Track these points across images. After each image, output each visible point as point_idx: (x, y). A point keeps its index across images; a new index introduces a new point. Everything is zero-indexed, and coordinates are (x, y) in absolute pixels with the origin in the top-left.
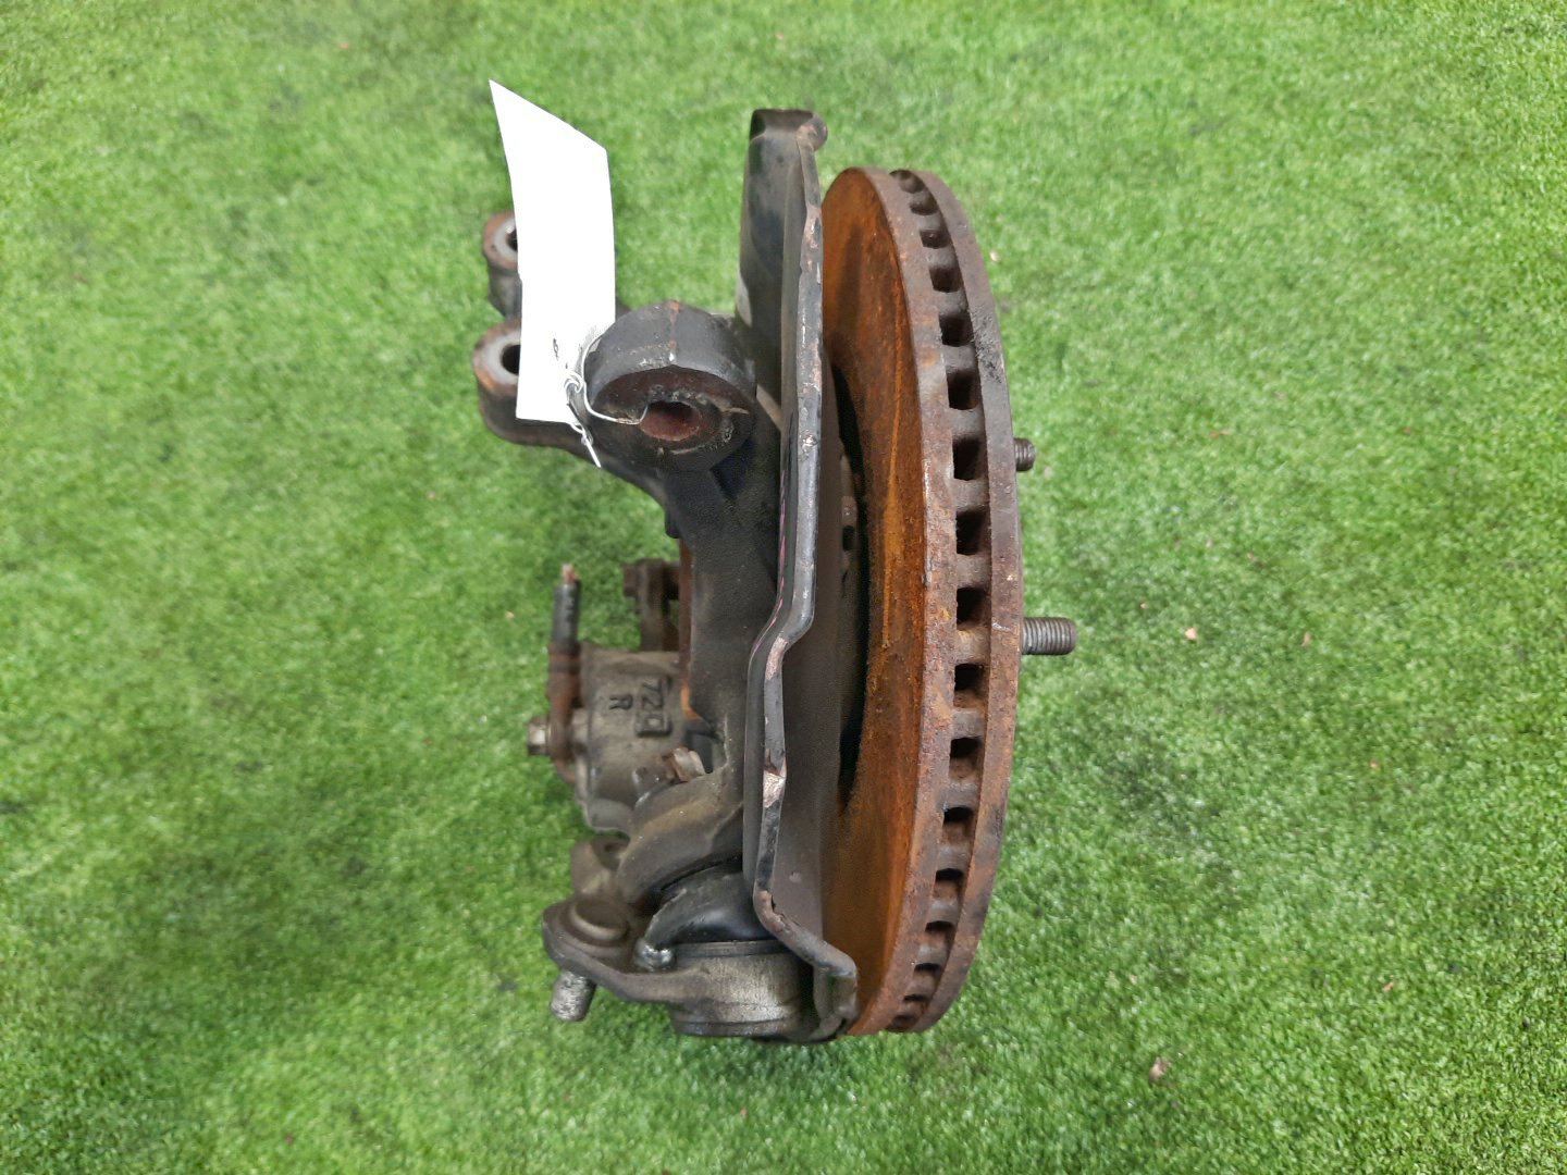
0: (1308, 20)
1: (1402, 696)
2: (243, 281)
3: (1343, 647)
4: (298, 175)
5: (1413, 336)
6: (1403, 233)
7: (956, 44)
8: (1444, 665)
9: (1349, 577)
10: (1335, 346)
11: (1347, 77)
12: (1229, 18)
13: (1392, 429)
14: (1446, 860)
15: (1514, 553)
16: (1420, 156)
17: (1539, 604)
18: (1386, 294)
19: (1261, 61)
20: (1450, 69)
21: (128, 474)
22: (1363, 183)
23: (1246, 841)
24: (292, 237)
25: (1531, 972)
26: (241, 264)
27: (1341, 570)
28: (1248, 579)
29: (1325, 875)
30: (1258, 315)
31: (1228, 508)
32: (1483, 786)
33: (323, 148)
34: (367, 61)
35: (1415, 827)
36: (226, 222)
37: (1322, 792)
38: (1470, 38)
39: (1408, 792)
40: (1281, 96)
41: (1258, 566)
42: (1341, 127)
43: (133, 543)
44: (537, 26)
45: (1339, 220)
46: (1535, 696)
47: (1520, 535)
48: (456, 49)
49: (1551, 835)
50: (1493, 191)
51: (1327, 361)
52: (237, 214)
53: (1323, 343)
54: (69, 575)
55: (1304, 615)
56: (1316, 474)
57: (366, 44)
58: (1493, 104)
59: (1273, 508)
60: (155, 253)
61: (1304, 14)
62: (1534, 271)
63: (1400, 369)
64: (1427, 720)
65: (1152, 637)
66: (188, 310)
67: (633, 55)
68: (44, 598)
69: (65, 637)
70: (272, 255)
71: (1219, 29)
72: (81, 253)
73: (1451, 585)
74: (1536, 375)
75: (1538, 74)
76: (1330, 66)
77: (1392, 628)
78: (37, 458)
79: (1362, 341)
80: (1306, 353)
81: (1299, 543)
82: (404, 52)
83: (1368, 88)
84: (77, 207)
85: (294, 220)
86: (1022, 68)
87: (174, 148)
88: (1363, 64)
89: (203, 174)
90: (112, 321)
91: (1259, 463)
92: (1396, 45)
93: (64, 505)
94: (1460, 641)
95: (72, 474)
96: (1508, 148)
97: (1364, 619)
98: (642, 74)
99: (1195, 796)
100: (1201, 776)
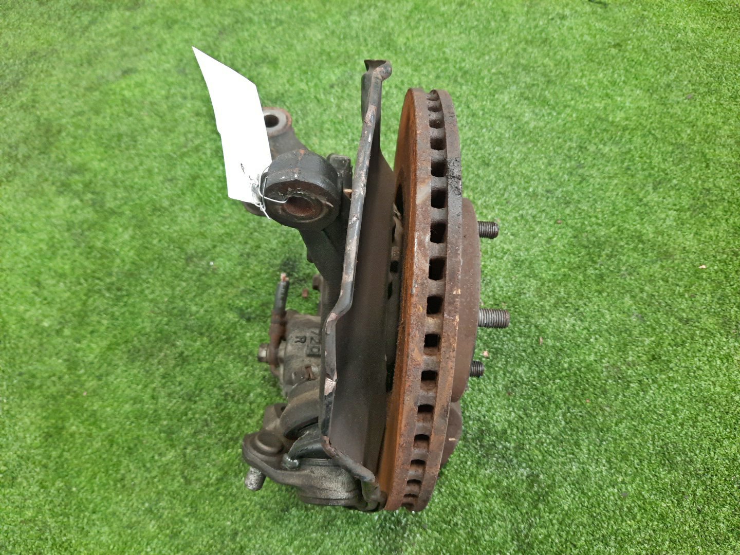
0: (463, 35)
1: (592, 358)
3: (560, 339)
5: (549, 174)
6: (532, 125)
7: (303, 86)
8: (607, 335)
9: (553, 301)
10: (516, 189)
11: (487, 58)
12: (427, 43)
13: (552, 223)
14: (636, 437)
15: (624, 268)
16: (529, 87)
17: (642, 291)
18: (532, 157)
19: (447, 60)
20: (531, 42)
22: (507, 106)
23: (540, 458)
25: (692, 482)
27: (548, 299)
29: (583, 463)
30: (476, 182)
31: (487, 284)
32: (641, 394)
34: (9, 167)
35: (616, 425)
37: (567, 423)
38: (536, 26)
39: (608, 409)
40: (460, 74)
42: (491, 82)
44: (93, 127)
45: (501, 127)
46: (653, 339)
47: (624, 258)
48: (54, 149)
49: (682, 408)
50: (566, 95)
51: (514, 196)
53: (510, 188)
55: (536, 327)
56: (523, 254)
57: (6, 158)
58: (555, 54)
59: (508, 278)
61: (460, 33)
62: (594, 128)
63: (548, 191)
64: (607, 368)
67: (145, 130)
71: (423, 49)
73: (600, 293)
74: (610, 178)
75: (570, 36)
76: (478, 54)
77: (579, 322)
79: (527, 182)
80: (503, 195)
81: (525, 291)
82: (28, 157)
83: (498, 60)
86: (337, 90)
88: (492, 50)
91: (495, 256)
92: (505, 37)
94: (612, 320)
96: (567, 73)
97: (565, 321)
98: (152, 139)
99: (509, 442)
100: (509, 432)
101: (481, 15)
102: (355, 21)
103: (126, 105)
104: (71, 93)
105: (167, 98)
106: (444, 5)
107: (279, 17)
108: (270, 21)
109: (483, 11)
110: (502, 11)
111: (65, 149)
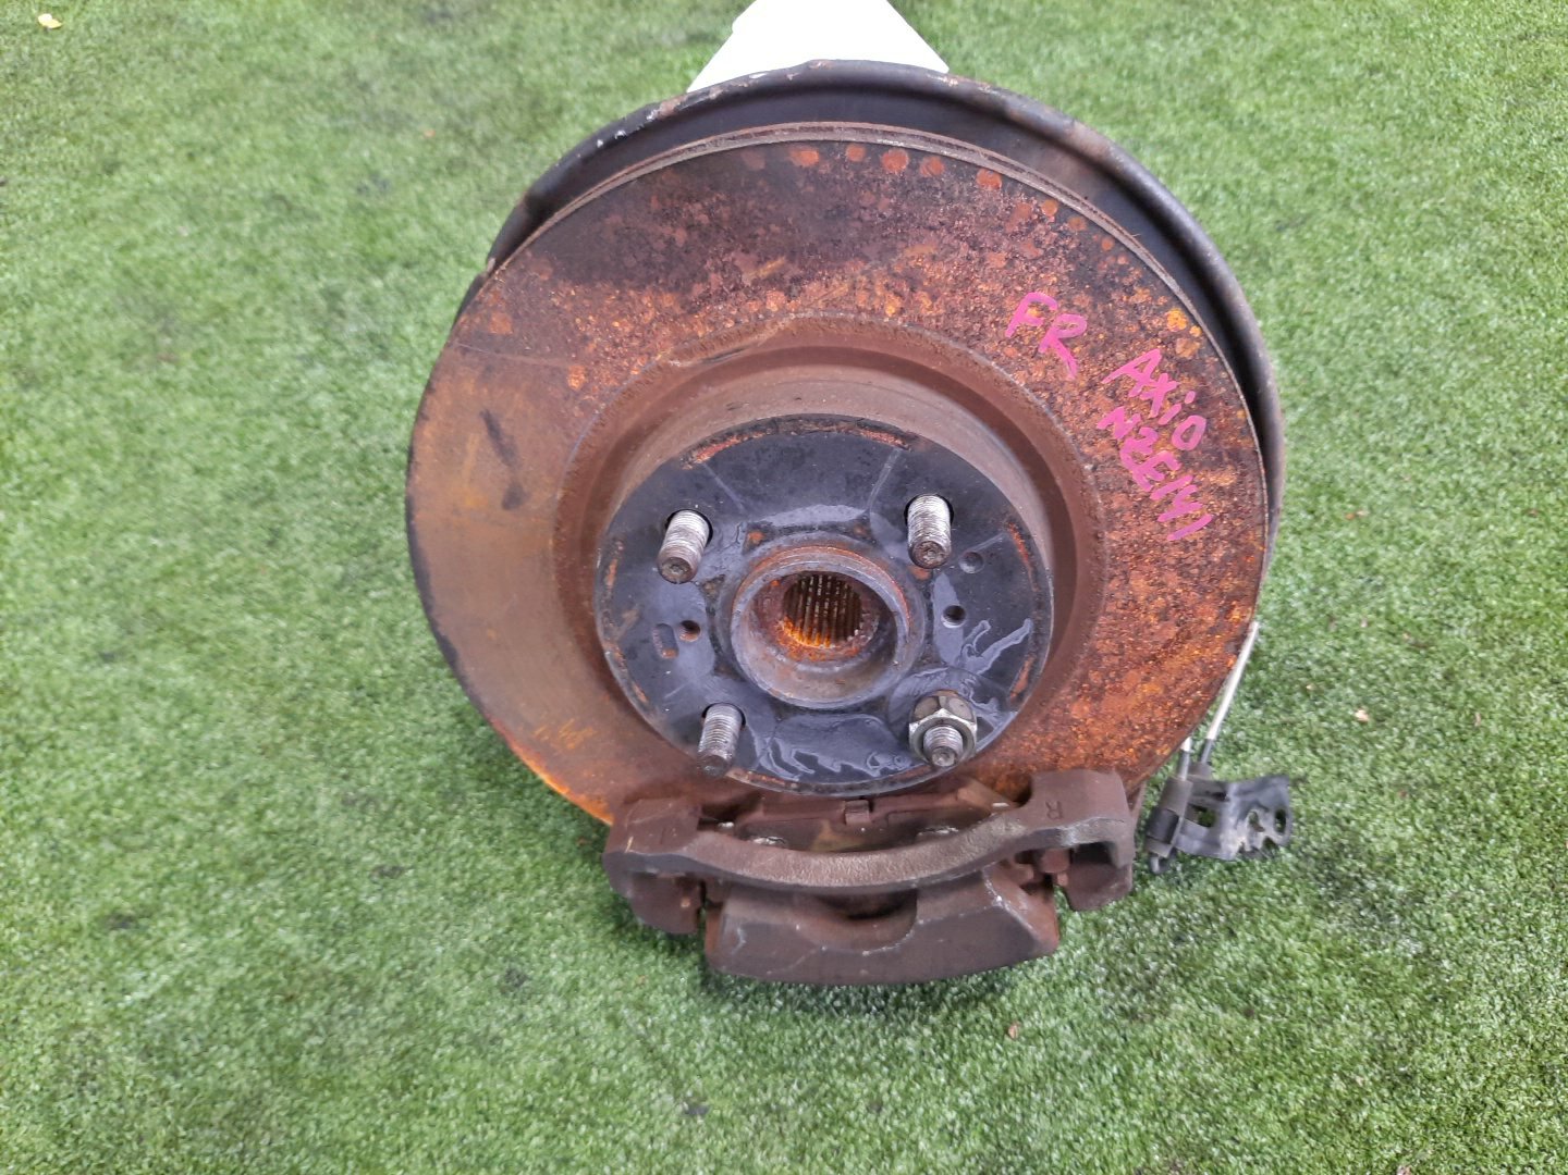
0: (1370, 127)
2: (345, 361)
3: (1514, 726)
4: (392, 259)
5: (1519, 421)
6: (1494, 323)
9: (1506, 656)
10: (1449, 433)
11: (1415, 179)
12: (1296, 123)
13: (1517, 510)
16: (1497, 253)
18: (1488, 382)
19: (1332, 164)
20: (1510, 173)
21: (233, 559)
22: (1447, 277)
23: (1453, 928)
24: (391, 318)
26: (341, 345)
27: (1498, 650)
28: (1406, 660)
30: (1369, 401)
31: (1377, 588)
33: (416, 232)
34: (453, 150)
36: (322, 304)
37: (1522, 876)
38: (1523, 146)
40: (1356, 196)
41: (1415, 647)
42: (1418, 224)
43: (243, 632)
45: (1431, 310)
48: (544, 139)
51: (1443, 446)
52: (332, 295)
53: (1436, 427)
54: (174, 666)
55: (1469, 694)
56: (1455, 555)
57: (450, 133)
59: (1420, 589)
60: (246, 334)
61: (1366, 121)
63: (1514, 453)
65: (1322, 719)
66: (286, 391)
68: (147, 691)
69: (172, 733)
70: (372, 337)
71: (1287, 133)
72: (166, 331)
76: (1397, 168)
78: (130, 542)
79: (1473, 425)
80: (1423, 437)
81: (1453, 622)
82: (490, 141)
83: (1433, 191)
84: (159, 285)
85: (391, 302)
87: (261, 230)
88: (1428, 167)
89: (295, 255)
90: (202, 401)
91: (1397, 543)
92: (1457, 151)
93: (163, 592)
95: (170, 559)
97: (1529, 698)
99: (1396, 882)
100: (1399, 861)
101: (1410, 99)
102: (1155, 50)
104: (585, 49)
106: (1338, 63)
107: (1003, 8)
108: (986, 11)
109: (1415, 94)
110: (1455, 102)
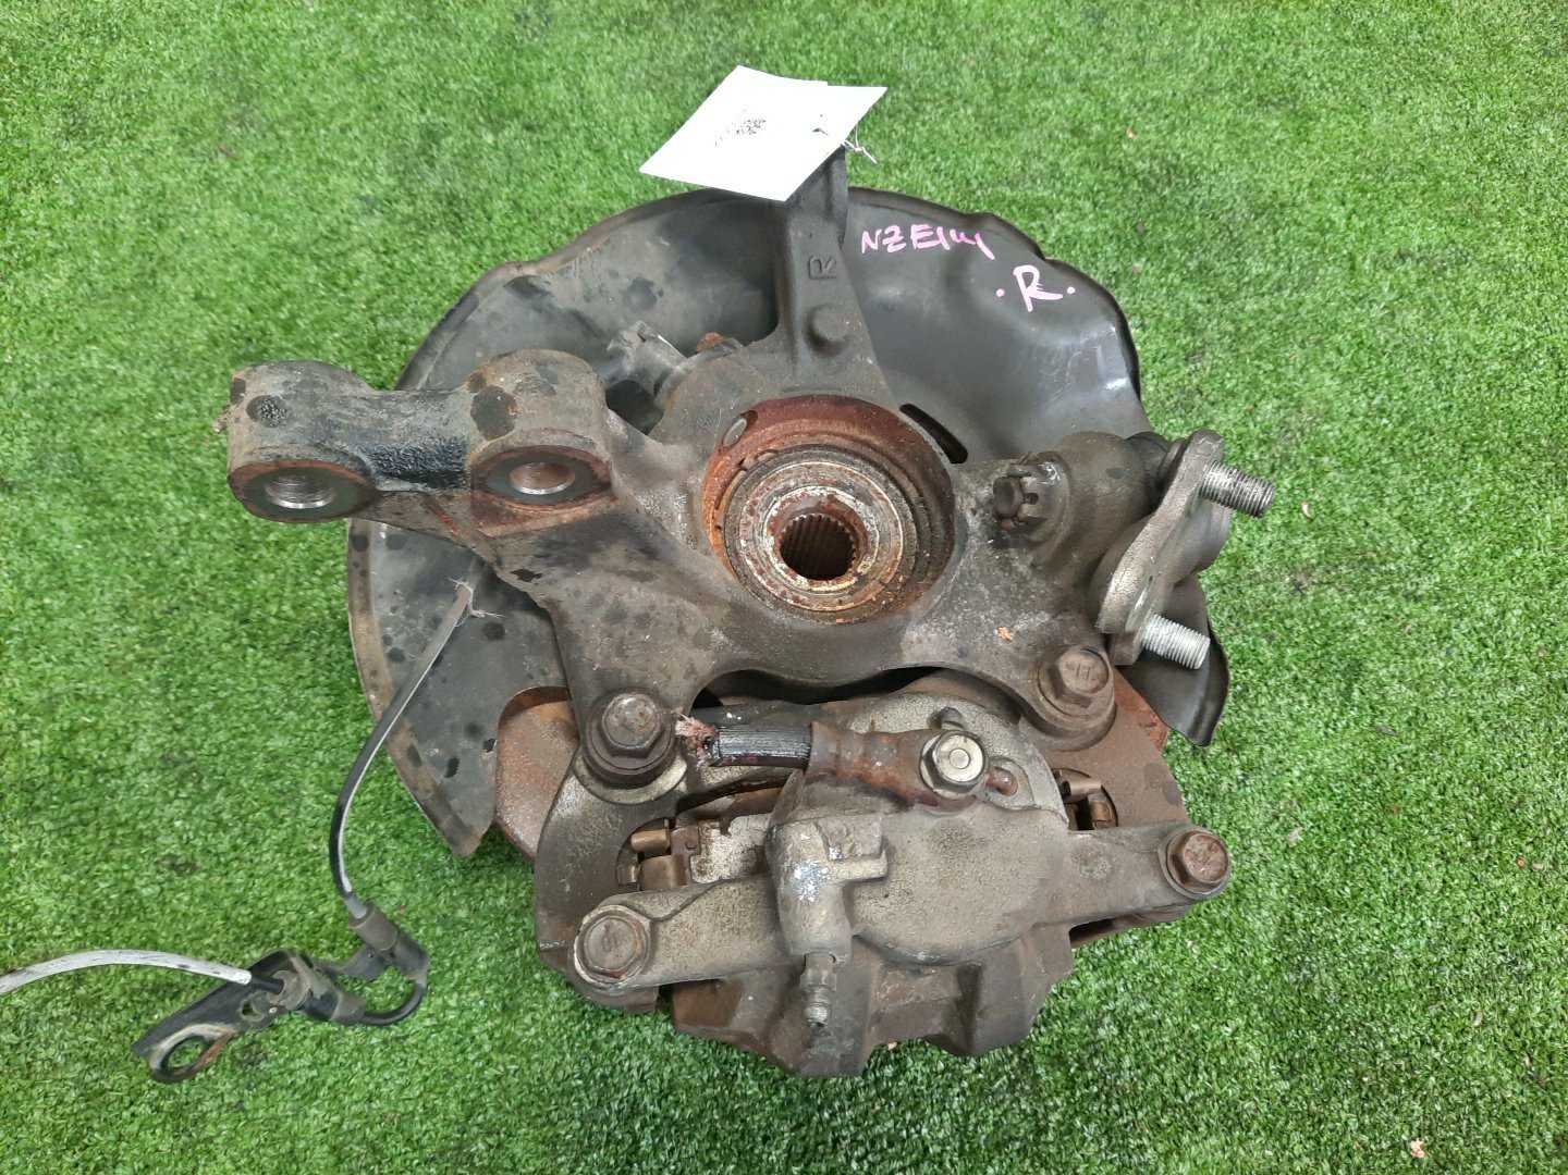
2: (408, 219)
4: (517, 113)
7: (1338, 215)
21: (187, 416)
24: (483, 185)
26: (412, 197)
28: (1513, 1093)
33: (557, 90)
36: (414, 140)
41: (1530, 1080)
43: (158, 509)
44: (852, 25)
52: (431, 135)
54: (66, 524)
60: (320, 152)
65: (1362, 1129)
66: (333, 235)
68: (27, 543)
69: (30, 603)
70: (452, 199)
72: (241, 121)
78: (93, 359)
84: (257, 63)
85: (493, 165)
86: (1410, 272)
87: (390, 29)
89: (408, 72)
90: (243, 217)
93: (99, 430)
95: (122, 394)
98: (953, 125)
102: (1542, 138)
103: (942, 19)
105: (1032, 56)
107: (1371, 24)
108: (1348, 21)
111: (773, 36)
